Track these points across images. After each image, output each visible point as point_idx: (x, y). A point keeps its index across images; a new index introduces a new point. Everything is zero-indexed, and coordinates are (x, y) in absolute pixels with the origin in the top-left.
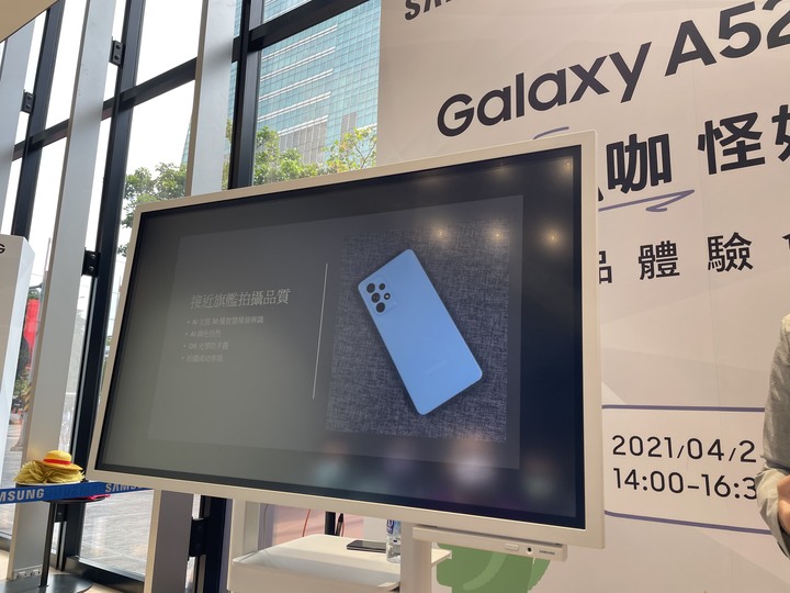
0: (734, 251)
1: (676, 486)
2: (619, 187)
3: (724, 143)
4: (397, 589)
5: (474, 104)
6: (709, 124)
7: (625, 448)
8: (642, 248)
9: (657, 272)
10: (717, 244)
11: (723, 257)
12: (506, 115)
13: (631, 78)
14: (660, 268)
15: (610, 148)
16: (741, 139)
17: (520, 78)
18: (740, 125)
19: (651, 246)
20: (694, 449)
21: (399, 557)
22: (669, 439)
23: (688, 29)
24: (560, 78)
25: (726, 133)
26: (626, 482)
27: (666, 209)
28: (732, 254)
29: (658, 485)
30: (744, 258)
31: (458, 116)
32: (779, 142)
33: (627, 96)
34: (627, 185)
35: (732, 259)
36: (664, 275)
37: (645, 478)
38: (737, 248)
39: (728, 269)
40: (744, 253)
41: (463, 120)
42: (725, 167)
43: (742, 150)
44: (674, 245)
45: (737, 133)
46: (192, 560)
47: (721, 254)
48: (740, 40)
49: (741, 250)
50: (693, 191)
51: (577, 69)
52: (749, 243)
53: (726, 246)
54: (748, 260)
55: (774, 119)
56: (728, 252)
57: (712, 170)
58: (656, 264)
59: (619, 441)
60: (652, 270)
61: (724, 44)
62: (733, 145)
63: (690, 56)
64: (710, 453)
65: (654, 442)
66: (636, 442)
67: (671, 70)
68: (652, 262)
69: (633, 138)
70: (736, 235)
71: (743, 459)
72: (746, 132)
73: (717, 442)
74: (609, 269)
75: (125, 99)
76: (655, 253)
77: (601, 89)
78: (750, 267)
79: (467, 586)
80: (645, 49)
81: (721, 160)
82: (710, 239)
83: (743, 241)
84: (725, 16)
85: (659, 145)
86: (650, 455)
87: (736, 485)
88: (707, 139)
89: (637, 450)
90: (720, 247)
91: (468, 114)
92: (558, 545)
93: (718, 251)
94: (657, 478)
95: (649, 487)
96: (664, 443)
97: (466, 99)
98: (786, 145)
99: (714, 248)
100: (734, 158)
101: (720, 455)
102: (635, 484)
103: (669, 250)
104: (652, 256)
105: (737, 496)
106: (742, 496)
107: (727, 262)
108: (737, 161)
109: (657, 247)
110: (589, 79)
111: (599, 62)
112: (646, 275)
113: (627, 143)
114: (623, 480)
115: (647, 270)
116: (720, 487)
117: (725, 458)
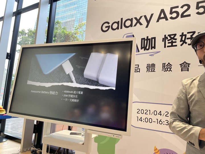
0: (168, 67)
1: (151, 121)
2: (143, 49)
3: (168, 40)
4: (83, 144)
5: (110, 25)
6: (165, 36)
7: (140, 112)
8: (147, 64)
9: (150, 71)
10: (164, 65)
11: (165, 68)
12: (118, 28)
13: (148, 22)
14: (151, 70)
15: (142, 39)
16: (172, 40)
17: (122, 19)
18: (172, 36)
19: (149, 64)
20: (155, 113)
21: (84, 136)
22: (150, 110)
23: (163, 11)
24: (131, 20)
25: (169, 38)
26: (139, 120)
27: (154, 56)
28: (167, 68)
29: (147, 121)
30: (170, 69)
31: (106, 27)
32: (181, 41)
33: (147, 27)
34: (145, 49)
35: (167, 69)
36: (152, 71)
37: (144, 119)
38: (169, 66)
39: (166, 71)
40: (170, 68)
41: (107, 28)
42: (168, 46)
43: (172, 42)
44: (155, 64)
45: (171, 38)
46: (34, 134)
47: (165, 67)
48: (174, 15)
49: (170, 67)
50: (160, 52)
51: (136, 18)
52: (172, 65)
53: (166, 66)
54: (171, 69)
55: (180, 36)
56: (167, 67)
57: (165, 47)
58: (150, 69)
59: (139, 110)
60: (149, 70)
61: (171, 16)
62: (170, 41)
63: (162, 18)
64: (159, 114)
65: (146, 111)
66: (142, 111)
67: (158, 21)
68: (149, 68)
69: (147, 37)
70: (169, 63)
71: (166, 116)
72: (173, 38)
73: (161, 112)
74: (139, 69)
75: (19, 12)
76: (150, 66)
77: (141, 24)
78: (171, 71)
79: (101, 143)
80: (152, 15)
81: (167, 45)
82: (163, 64)
83: (170, 65)
84: (172, 8)
85: (153, 40)
86: (145, 114)
87: (164, 122)
88: (165, 39)
89: (142, 113)
90: (165, 66)
91: (109, 27)
92: (120, 135)
93: (164, 67)
94: (146, 119)
95: (145, 121)
96: (149, 111)
97: (108, 23)
98: (182, 42)
99: (164, 66)
100: (170, 44)
101: (161, 115)
102: (141, 120)
103: (153, 66)
104: (150, 67)
105: (164, 124)
106: (165, 124)
107: (166, 69)
108: (171, 45)
109: (151, 65)
110: (138, 21)
111: (141, 17)
112: (148, 71)
113: (146, 38)
114: (139, 119)
115: (148, 70)
116: (160, 122)
117: (162, 115)
